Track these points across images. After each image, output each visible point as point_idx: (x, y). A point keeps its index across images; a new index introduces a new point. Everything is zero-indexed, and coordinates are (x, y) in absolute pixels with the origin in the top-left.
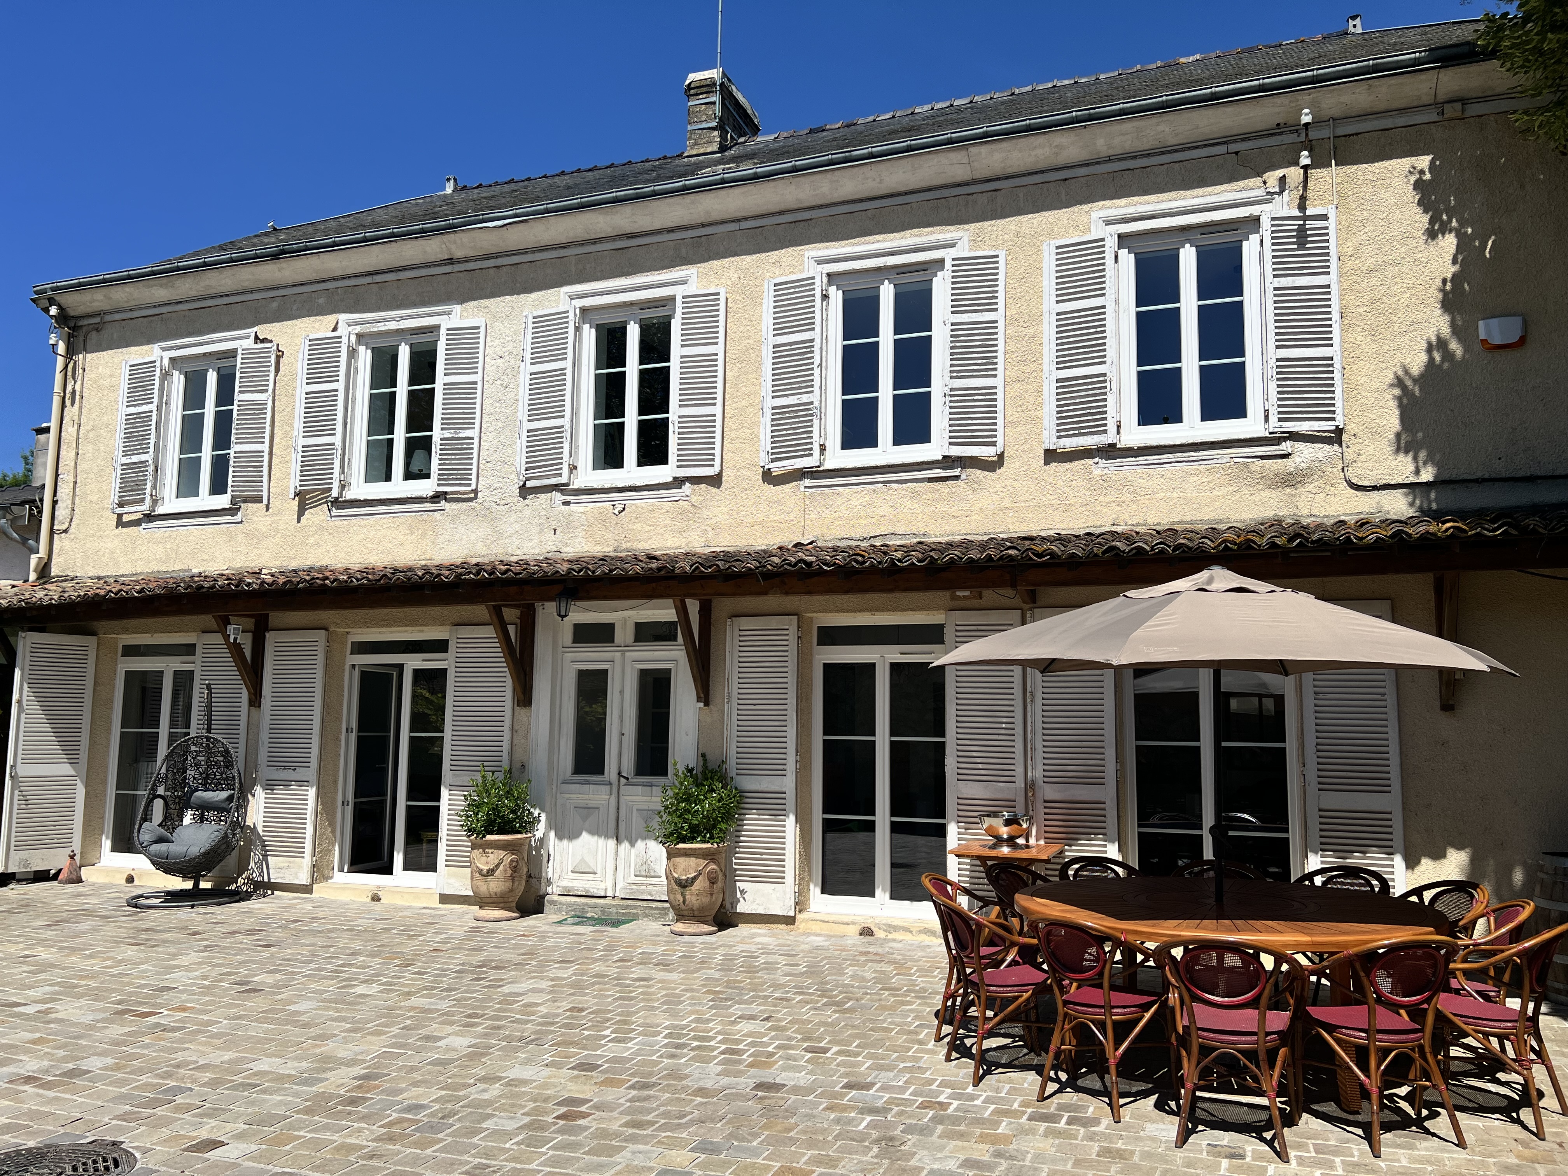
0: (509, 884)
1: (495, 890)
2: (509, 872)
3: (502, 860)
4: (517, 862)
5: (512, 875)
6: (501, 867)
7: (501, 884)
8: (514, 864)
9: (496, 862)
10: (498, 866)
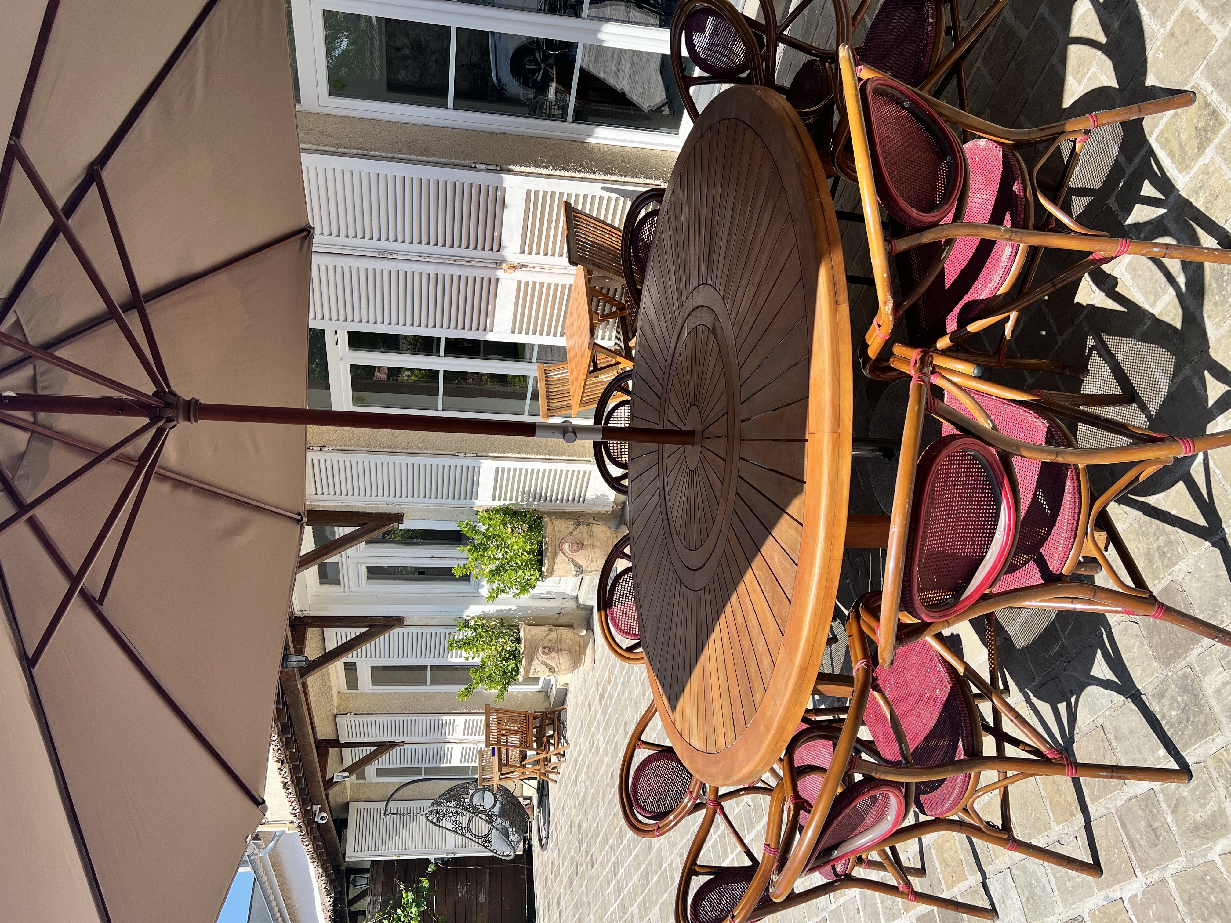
0: (564, 654)
1: (567, 665)
2: (553, 654)
3: (542, 662)
4: (545, 648)
5: (556, 652)
6: (549, 662)
7: (563, 661)
8: (547, 651)
9: (543, 666)
10: (546, 665)
